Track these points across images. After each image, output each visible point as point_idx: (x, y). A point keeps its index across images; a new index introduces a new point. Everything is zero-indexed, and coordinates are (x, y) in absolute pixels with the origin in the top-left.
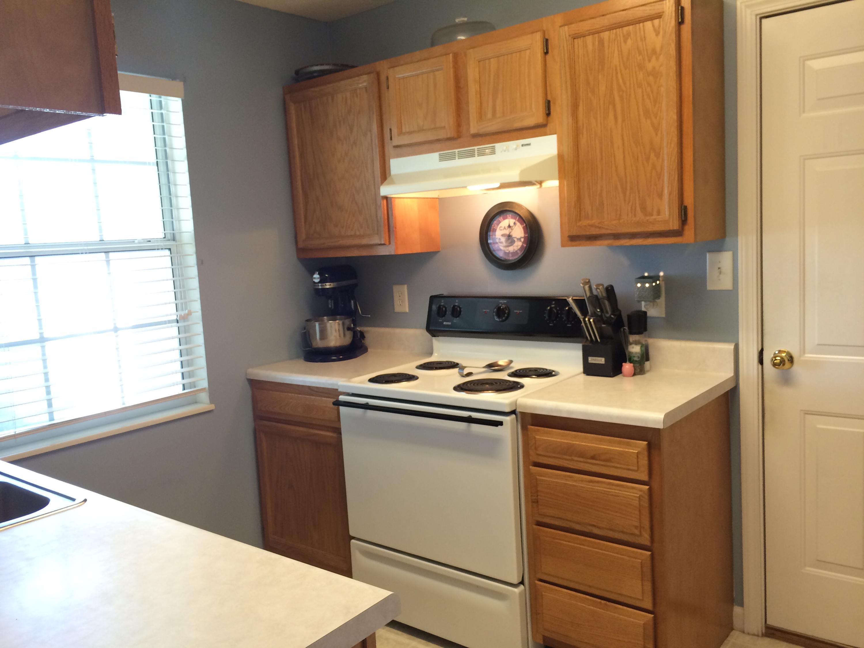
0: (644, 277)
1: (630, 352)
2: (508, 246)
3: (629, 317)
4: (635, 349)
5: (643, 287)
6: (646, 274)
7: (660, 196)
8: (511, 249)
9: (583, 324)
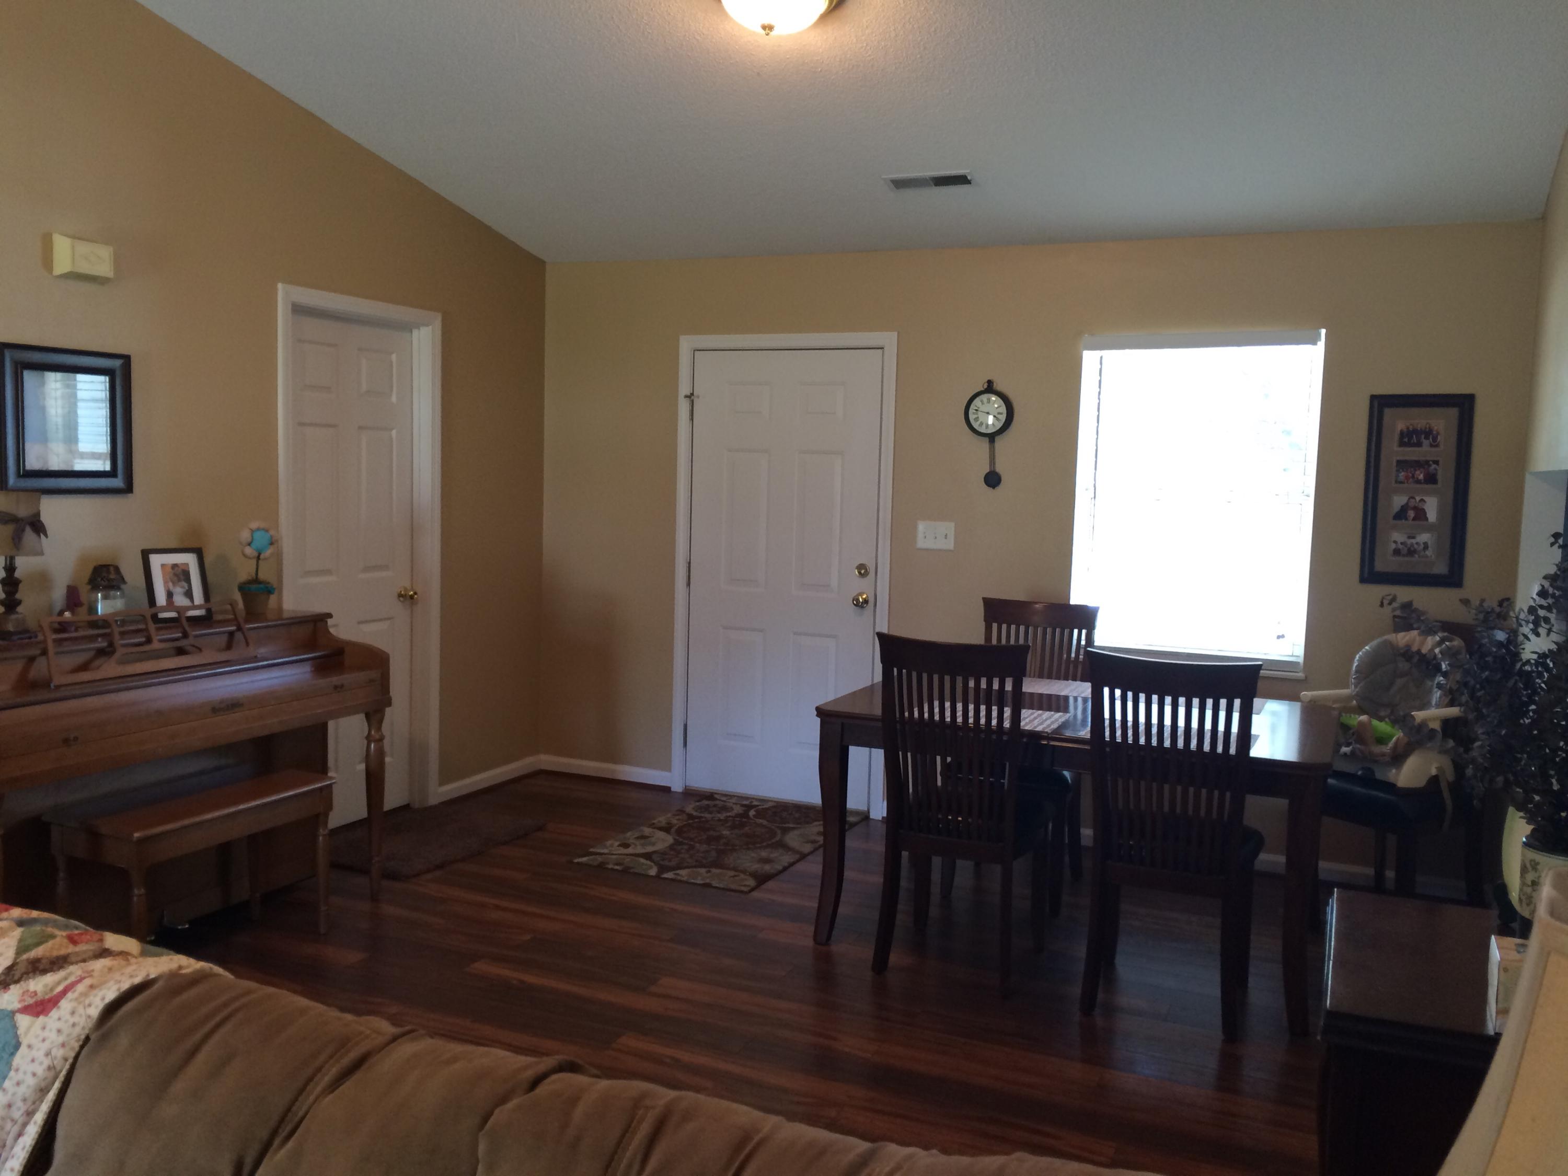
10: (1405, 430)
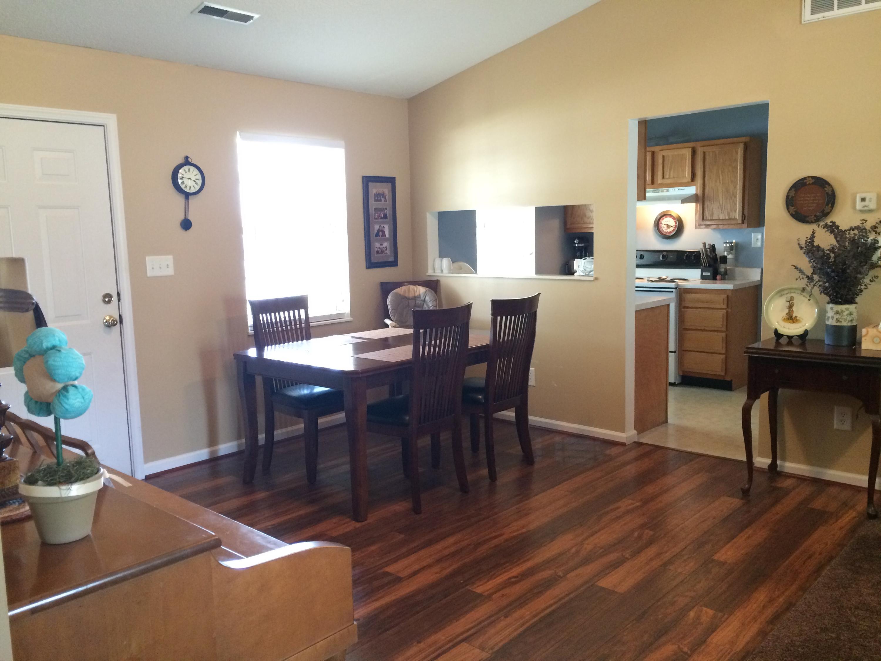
0: (727, 242)
1: (720, 271)
2: (667, 229)
3: (720, 257)
4: (722, 270)
5: (726, 246)
6: (728, 241)
7: (735, 211)
8: (669, 230)
9: (702, 260)
10: (376, 194)
